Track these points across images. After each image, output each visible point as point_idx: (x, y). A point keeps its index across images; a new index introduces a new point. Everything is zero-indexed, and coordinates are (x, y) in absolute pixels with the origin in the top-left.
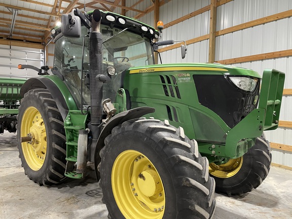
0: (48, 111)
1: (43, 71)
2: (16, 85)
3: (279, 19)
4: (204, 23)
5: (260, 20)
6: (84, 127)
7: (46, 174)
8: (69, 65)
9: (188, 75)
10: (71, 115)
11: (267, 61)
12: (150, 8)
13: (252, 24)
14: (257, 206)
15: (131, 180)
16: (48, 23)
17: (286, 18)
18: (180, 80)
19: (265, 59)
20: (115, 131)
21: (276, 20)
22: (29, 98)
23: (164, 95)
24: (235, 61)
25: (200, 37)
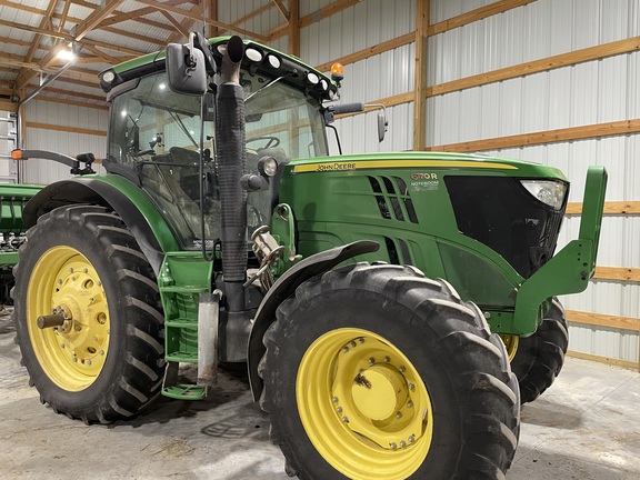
0: (113, 256)
1: (82, 166)
2: (19, 199)
3: (554, 68)
4: (401, 68)
5: (517, 67)
6: (209, 288)
7: (107, 395)
8: (151, 152)
9: (434, 176)
10: (172, 261)
11: (530, 148)
12: (277, 30)
13: (501, 76)
14: (548, 428)
15: (331, 390)
16: (30, 51)
17: (567, 65)
18: (415, 187)
19: (527, 146)
20: (304, 292)
21: (548, 70)
22: (53, 227)
23: (380, 217)
24: (468, 147)
25: (394, 97)
